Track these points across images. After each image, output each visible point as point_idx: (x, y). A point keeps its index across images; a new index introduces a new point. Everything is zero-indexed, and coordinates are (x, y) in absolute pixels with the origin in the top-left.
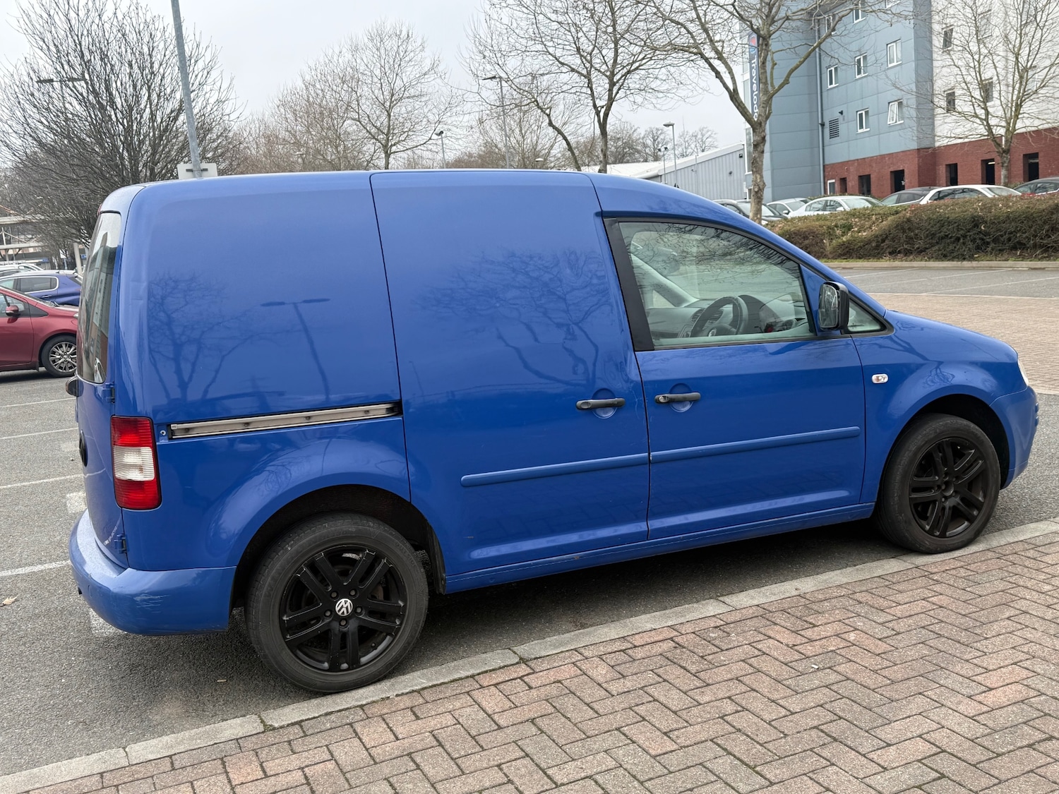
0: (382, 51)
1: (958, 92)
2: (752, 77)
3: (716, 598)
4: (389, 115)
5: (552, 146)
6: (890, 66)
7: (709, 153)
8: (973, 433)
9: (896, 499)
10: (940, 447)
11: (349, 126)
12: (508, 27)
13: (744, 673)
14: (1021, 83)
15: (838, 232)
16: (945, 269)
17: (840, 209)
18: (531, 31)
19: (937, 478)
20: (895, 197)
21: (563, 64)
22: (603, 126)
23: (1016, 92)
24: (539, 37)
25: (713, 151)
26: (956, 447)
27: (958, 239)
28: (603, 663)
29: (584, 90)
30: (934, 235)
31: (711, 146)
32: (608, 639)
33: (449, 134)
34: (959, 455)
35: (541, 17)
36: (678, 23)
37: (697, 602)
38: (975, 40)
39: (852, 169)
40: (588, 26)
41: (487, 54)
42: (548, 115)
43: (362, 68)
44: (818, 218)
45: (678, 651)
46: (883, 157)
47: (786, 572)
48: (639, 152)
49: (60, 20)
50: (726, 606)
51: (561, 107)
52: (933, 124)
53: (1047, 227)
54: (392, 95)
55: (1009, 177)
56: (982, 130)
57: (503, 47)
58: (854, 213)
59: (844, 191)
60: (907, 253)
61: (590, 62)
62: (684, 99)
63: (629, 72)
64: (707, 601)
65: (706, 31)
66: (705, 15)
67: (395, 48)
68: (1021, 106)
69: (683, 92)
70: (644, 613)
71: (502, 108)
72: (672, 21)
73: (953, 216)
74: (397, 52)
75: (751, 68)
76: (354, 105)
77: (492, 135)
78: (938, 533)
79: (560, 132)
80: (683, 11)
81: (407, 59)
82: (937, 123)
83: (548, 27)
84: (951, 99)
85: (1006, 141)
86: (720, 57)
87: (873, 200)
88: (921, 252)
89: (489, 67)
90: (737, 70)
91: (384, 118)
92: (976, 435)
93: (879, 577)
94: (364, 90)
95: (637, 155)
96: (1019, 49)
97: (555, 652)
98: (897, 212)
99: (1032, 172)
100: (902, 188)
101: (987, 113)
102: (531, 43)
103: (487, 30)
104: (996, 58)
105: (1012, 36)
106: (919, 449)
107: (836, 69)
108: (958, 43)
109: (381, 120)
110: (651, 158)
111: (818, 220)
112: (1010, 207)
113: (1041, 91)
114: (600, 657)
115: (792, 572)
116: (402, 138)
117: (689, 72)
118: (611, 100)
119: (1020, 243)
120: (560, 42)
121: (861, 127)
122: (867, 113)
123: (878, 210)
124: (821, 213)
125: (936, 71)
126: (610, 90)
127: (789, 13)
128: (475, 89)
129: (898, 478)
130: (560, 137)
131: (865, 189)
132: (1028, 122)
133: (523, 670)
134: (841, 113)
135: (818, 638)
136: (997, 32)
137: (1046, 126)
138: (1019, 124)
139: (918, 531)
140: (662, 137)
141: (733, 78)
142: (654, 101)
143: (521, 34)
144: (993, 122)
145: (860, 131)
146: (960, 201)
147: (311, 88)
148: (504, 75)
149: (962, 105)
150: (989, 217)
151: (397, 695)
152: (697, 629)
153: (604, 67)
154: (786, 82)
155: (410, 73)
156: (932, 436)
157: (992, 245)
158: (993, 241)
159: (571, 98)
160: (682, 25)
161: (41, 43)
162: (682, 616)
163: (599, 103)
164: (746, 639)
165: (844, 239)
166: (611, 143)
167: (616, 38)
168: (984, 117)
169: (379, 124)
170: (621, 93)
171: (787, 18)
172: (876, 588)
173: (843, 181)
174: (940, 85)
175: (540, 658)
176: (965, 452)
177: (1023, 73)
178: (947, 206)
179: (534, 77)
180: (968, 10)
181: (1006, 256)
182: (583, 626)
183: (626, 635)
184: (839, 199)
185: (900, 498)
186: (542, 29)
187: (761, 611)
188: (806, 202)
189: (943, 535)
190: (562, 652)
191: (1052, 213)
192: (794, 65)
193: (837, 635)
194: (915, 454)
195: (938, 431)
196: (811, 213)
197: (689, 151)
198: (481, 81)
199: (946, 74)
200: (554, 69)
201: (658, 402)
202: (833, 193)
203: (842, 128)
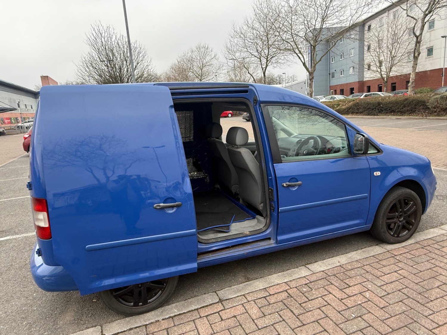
0: (200, 52)
1: (372, 64)
2: (309, 60)
3: (305, 265)
4: (202, 71)
5: (249, 80)
6: (351, 56)
7: (295, 82)
8: (413, 195)
9: (381, 223)
10: (399, 201)
11: (191, 74)
12: (237, 44)
13: (320, 317)
14: (392, 61)
15: (336, 106)
16: (369, 118)
17: (336, 99)
18: (243, 45)
19: (397, 213)
20: (352, 96)
21: (252, 55)
22: (264, 74)
23: (390, 64)
24: (245, 47)
25: (296, 81)
26: (405, 201)
27: (373, 109)
28: (256, 305)
29: (259, 63)
30: (365, 108)
31: (296, 80)
32: (259, 289)
33: (219, 76)
34: (407, 204)
35: (246, 41)
36: (287, 42)
37: (297, 267)
38: (378, 48)
39: (338, 87)
40: (260, 43)
41: (230, 52)
42: (248, 70)
43: (194, 57)
44: (329, 102)
45: (289, 299)
46: (347, 84)
47: (333, 251)
48: (275, 82)
49: (99, 41)
50: (309, 271)
51: (252, 68)
52: (363, 74)
53: (402, 106)
54: (203, 65)
55: (386, 90)
56: (379, 76)
57: (235, 50)
58: (340, 101)
59: (336, 94)
60: (357, 113)
61: (261, 54)
62: (289, 65)
63: (272, 57)
64: (301, 267)
65: (296, 45)
66: (296, 40)
67: (204, 51)
68: (392, 68)
69: (288, 63)
70: (275, 273)
71: (234, 69)
72: (286, 41)
73: (372, 102)
74: (204, 52)
75: (309, 57)
76: (192, 68)
77: (232, 76)
78: (396, 236)
79: (252, 75)
80: (289, 39)
81: (207, 54)
82: (365, 73)
83: (248, 44)
84: (369, 66)
85: (387, 79)
86: (300, 52)
87: (346, 97)
88: (361, 113)
89: (230, 56)
90: (305, 57)
91: (200, 71)
92: (413, 196)
93: (373, 256)
94: (195, 64)
95: (274, 83)
96: (392, 50)
97: (235, 296)
98: (354, 101)
99: (394, 89)
100: (353, 93)
101: (381, 71)
102: (243, 49)
103: (230, 45)
104: (384, 54)
105: (390, 47)
106: (391, 203)
107: (334, 57)
108: (373, 48)
109: (200, 72)
110: (278, 83)
111: (329, 103)
112: (391, 99)
113: (398, 63)
114: (254, 301)
115: (336, 251)
116: (205, 77)
117: (290, 57)
118: (267, 66)
119: (393, 110)
120: (252, 48)
121: (341, 75)
122: (343, 70)
123: (348, 100)
124: (330, 100)
125: (365, 58)
126: (267, 63)
127: (322, 39)
128: (226, 62)
129: (382, 214)
130: (252, 77)
131: (342, 93)
132: (394, 73)
133: (220, 307)
134: (335, 70)
135: (352, 295)
136: (385, 45)
137: (399, 74)
138: (391, 74)
139: (388, 236)
140: (282, 77)
141: (304, 59)
142: (280, 66)
143: (240, 45)
144: (383, 73)
145: (341, 76)
146: (374, 97)
147: (180, 63)
148: (235, 58)
149: (373, 68)
150: (383, 102)
151: (163, 319)
152: (298, 285)
153: (265, 56)
154: (320, 60)
155: (208, 58)
156: (396, 197)
157: (384, 111)
158: (384, 110)
159: (255, 65)
160: (289, 42)
161: (94, 48)
162: (290, 276)
163: (263, 67)
164: (320, 293)
165: (337, 108)
166: (267, 79)
167: (268, 47)
168: (380, 71)
169: (199, 73)
170: (270, 64)
171: (321, 41)
172: (373, 263)
173: (335, 91)
174: (366, 62)
175: (228, 299)
176: (409, 203)
177: (393, 58)
178: (370, 99)
179: (244, 59)
180: (376, 38)
181: (388, 115)
182: (248, 280)
183: (266, 287)
184: (335, 96)
185: (382, 222)
186: (246, 44)
187: (325, 276)
188: (325, 97)
189: (398, 236)
190: (238, 296)
191: (404, 101)
192: (323, 55)
193: (360, 293)
194: (389, 205)
195: (399, 195)
196: (327, 100)
197: (290, 81)
198: (228, 60)
199: (368, 58)
200: (250, 56)
201: (283, 186)
202: (332, 94)
203: (335, 75)
